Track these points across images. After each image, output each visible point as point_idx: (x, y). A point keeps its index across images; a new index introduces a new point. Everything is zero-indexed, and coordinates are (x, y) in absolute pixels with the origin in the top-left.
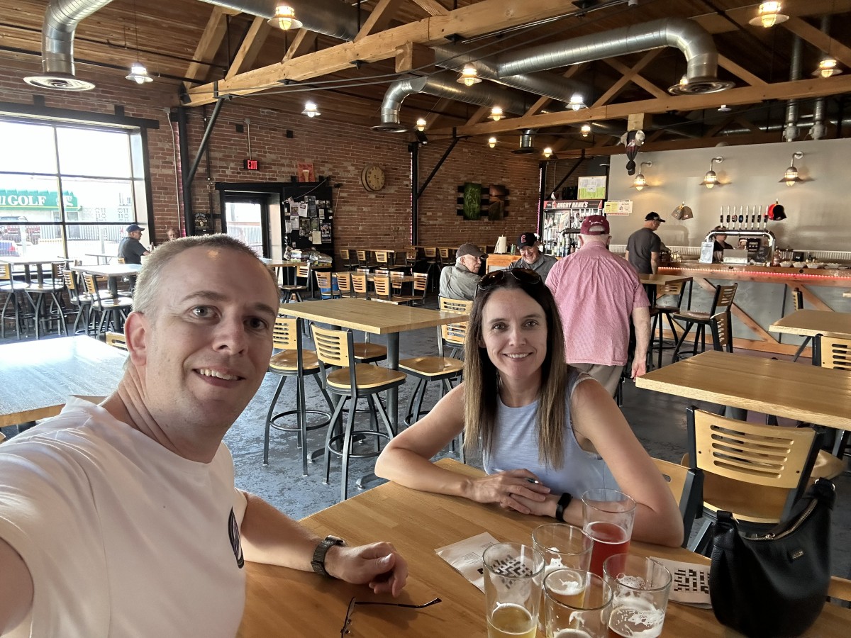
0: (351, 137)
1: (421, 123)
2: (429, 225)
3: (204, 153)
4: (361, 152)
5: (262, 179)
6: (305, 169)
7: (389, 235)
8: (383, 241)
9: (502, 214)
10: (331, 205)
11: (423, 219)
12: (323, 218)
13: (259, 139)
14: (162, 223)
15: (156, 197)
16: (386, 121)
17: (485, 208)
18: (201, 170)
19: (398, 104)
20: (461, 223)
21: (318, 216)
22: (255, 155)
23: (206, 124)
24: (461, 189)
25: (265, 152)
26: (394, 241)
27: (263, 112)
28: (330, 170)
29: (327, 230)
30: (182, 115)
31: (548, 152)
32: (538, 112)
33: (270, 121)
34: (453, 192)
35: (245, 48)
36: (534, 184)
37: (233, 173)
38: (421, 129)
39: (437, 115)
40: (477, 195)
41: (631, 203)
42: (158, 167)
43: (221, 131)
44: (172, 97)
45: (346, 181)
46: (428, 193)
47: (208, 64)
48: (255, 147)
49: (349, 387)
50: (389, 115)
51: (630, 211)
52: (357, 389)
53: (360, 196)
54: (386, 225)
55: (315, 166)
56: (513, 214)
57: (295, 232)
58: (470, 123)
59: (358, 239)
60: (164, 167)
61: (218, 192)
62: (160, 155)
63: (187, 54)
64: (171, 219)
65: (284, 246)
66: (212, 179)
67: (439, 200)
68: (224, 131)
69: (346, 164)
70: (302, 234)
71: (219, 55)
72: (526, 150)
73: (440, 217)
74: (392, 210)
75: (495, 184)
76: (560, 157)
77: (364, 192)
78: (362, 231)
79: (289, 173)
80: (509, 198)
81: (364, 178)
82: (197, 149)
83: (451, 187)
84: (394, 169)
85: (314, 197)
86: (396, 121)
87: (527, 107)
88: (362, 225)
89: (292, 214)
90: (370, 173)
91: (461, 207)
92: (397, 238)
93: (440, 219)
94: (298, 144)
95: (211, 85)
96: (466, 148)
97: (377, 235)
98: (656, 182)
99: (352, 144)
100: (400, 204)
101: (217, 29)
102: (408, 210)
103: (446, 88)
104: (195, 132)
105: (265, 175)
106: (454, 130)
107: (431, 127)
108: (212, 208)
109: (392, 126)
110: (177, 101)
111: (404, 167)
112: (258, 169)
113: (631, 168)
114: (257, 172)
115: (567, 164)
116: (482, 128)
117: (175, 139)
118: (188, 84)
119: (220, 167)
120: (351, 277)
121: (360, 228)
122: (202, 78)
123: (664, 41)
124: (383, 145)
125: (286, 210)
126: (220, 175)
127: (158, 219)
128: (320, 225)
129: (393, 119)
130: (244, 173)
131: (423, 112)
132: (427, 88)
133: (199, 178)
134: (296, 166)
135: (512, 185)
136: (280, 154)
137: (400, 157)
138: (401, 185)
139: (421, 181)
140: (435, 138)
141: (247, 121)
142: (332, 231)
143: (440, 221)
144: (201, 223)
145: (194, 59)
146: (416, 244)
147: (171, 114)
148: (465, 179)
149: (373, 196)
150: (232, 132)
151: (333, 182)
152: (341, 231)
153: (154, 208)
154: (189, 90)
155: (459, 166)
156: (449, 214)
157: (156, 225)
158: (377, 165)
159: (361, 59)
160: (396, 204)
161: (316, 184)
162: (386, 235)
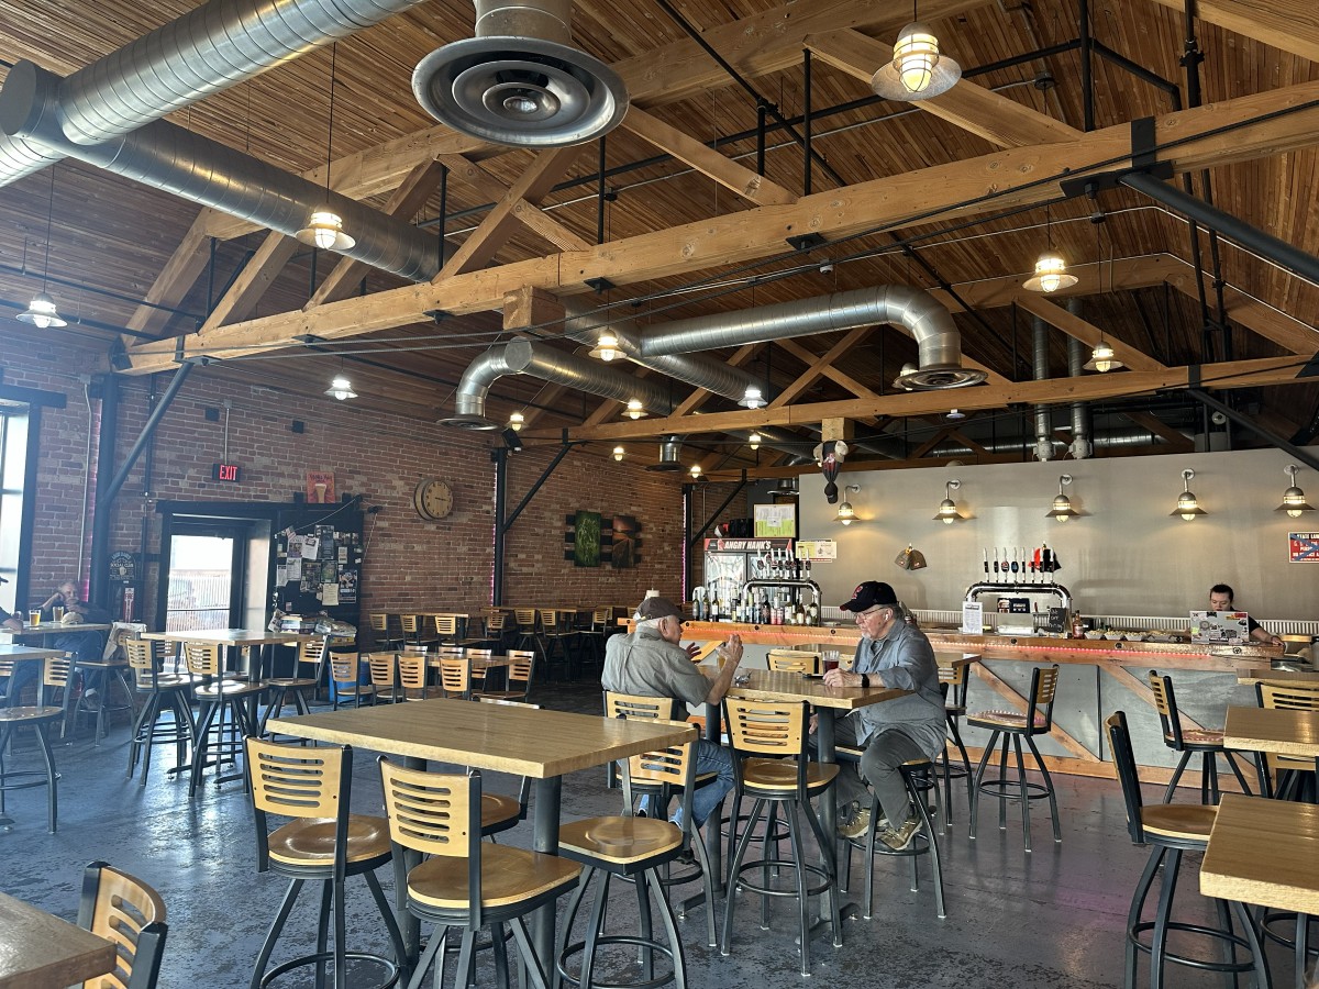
0: (400, 435)
1: (517, 420)
2: (522, 574)
3: (144, 451)
4: (416, 459)
5: (243, 496)
6: (318, 482)
7: (455, 589)
8: (445, 599)
9: (632, 560)
10: (360, 541)
11: (512, 565)
12: (345, 562)
13: (246, 433)
14: (45, 569)
15: (42, 523)
16: (463, 413)
17: (607, 549)
18: (133, 479)
19: (484, 389)
20: (571, 571)
21: (336, 559)
22: (234, 457)
23: (153, 405)
24: (572, 520)
25: (254, 453)
26: (464, 599)
27: (255, 391)
28: (363, 484)
29: (351, 582)
30: (113, 389)
31: (696, 471)
32: (689, 412)
33: (265, 405)
34: (559, 524)
35: (239, 288)
36: (676, 517)
37: (191, 485)
38: (517, 428)
39: (538, 410)
40: (596, 529)
41: (834, 544)
42: (53, 471)
43: (179, 417)
44: (96, 359)
45: (389, 504)
46: (521, 525)
47: (172, 311)
48: (236, 444)
49: (465, 904)
50: (469, 404)
51: (834, 555)
52: (483, 909)
53: (411, 526)
54: (452, 574)
55: (338, 477)
56: (648, 559)
57: (293, 585)
58: (587, 424)
59: (404, 597)
60: (66, 473)
61: (160, 516)
62: (61, 451)
63: (134, 292)
64: (64, 561)
65: (269, 610)
66: (151, 495)
67: (537, 535)
68: (186, 417)
69: (389, 476)
70: (305, 588)
71: (190, 299)
72: (668, 467)
73: (538, 561)
74: (463, 549)
75: (621, 514)
76: (712, 480)
77: (419, 521)
78: (410, 584)
79: (291, 487)
80: (642, 536)
81: (419, 499)
82: (132, 444)
83: (556, 517)
84: (468, 486)
85: (332, 527)
86: (480, 413)
87: (674, 406)
88: (411, 574)
89: (290, 555)
90: (430, 491)
91: (570, 547)
92: (470, 594)
93: (539, 565)
94: (311, 443)
95: (173, 341)
96: (579, 460)
97: (436, 589)
98: (867, 515)
99: (402, 446)
100: (476, 540)
101: (194, 256)
102: (488, 550)
103: (559, 369)
104: (132, 416)
105: (249, 490)
106: (565, 432)
107: (531, 426)
108: (145, 542)
109: (473, 420)
110: (105, 365)
111: (484, 484)
112: (237, 481)
113: (832, 493)
114: (236, 485)
115: (720, 490)
116: (610, 431)
117: (94, 426)
118: (129, 340)
119: (170, 475)
120: (396, 659)
121: (408, 578)
122: (156, 331)
123: (884, 315)
124: (451, 450)
125: (280, 548)
126: (167, 489)
127: (40, 561)
128: (338, 573)
129: (476, 410)
130: (210, 486)
131: (519, 405)
132: (531, 368)
133: (127, 493)
134: (305, 478)
135: (647, 517)
136: (278, 456)
137: (478, 469)
138: (479, 511)
139: (510, 507)
140: (534, 443)
141: (227, 405)
142: (359, 584)
143: (538, 568)
144: (122, 570)
145: (146, 300)
146: (500, 605)
147: (92, 387)
148: (577, 505)
149: (432, 527)
150: (198, 419)
151: (367, 504)
152: (374, 583)
153: (35, 542)
154: (129, 349)
155: (568, 487)
156: (553, 558)
157: (33, 573)
158: (441, 480)
159: (443, 309)
160: (471, 540)
161: (336, 506)
162: (450, 589)
